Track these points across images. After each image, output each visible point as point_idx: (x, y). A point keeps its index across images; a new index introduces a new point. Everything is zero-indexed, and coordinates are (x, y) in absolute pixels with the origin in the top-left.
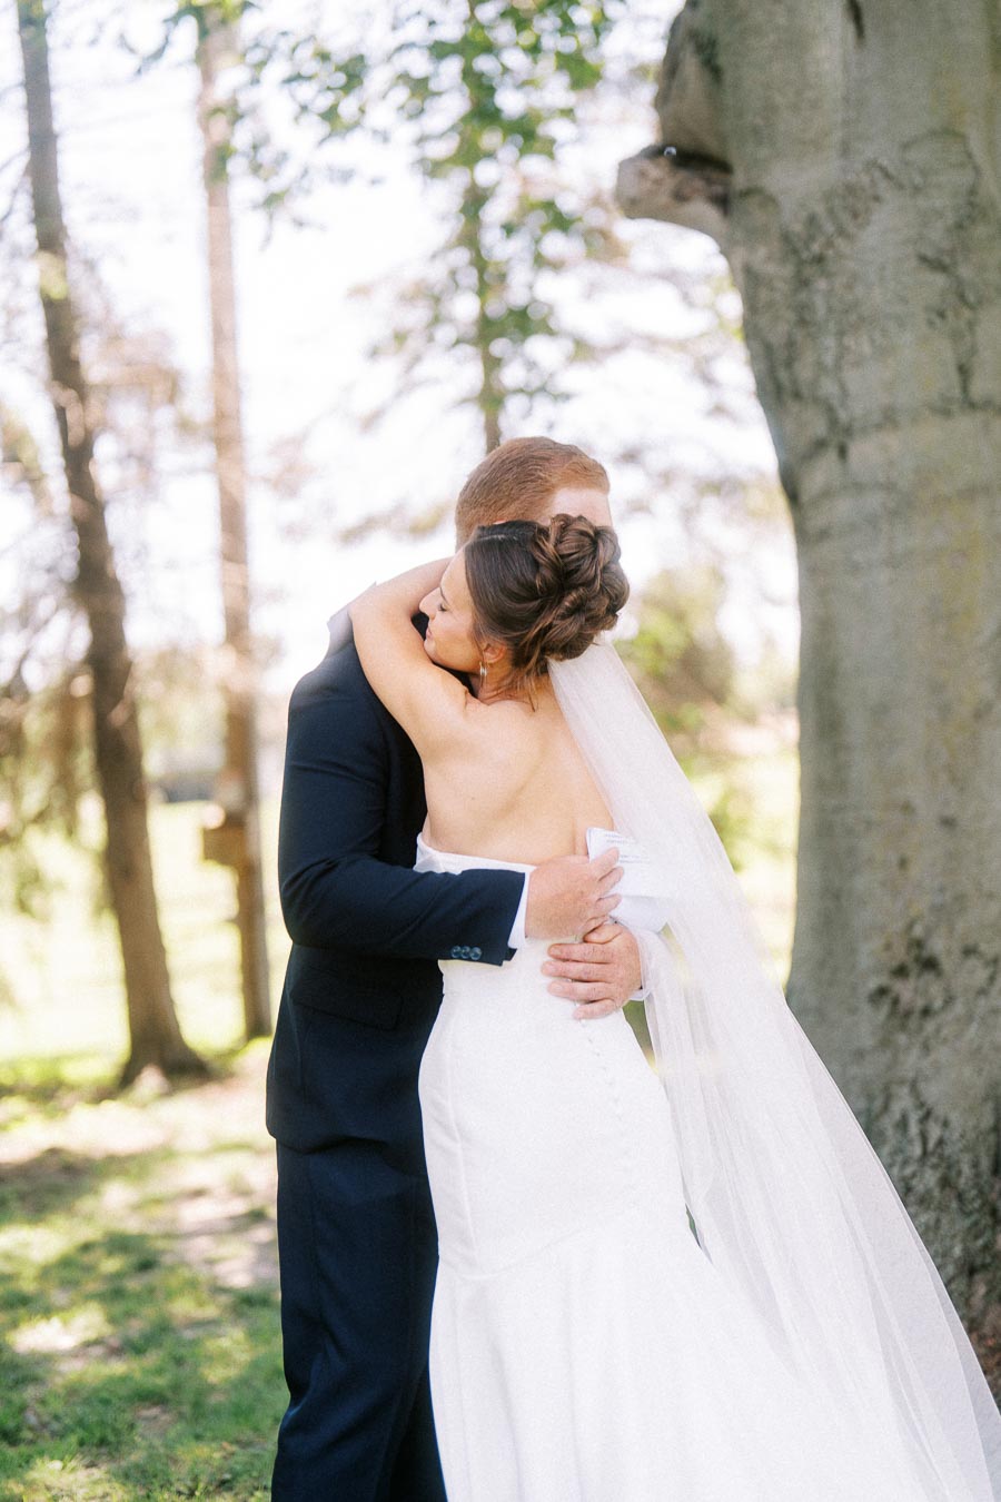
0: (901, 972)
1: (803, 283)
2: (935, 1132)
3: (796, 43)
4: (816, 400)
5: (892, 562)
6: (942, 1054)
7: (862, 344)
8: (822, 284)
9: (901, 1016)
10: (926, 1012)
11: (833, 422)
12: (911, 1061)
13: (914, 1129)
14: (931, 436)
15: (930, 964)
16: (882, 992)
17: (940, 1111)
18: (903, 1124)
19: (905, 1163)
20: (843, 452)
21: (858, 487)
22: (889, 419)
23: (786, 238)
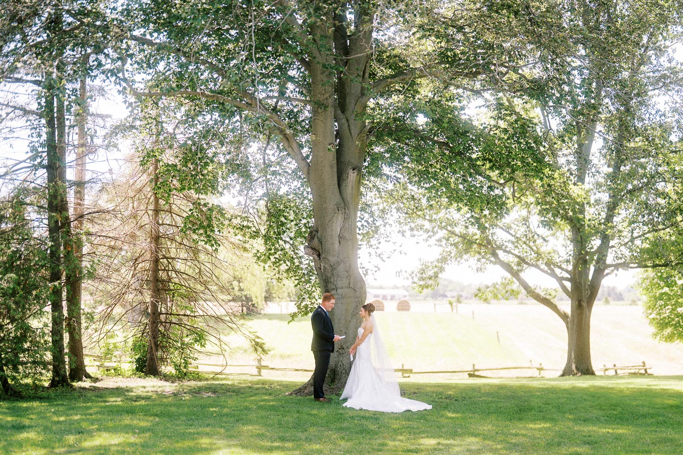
0: (340, 349)
3: (333, 244)
5: (342, 304)
7: (339, 279)
9: (340, 354)
12: (341, 359)
14: (346, 290)
15: (343, 348)
20: (337, 290)
21: (338, 294)
22: (342, 288)
23: (330, 265)
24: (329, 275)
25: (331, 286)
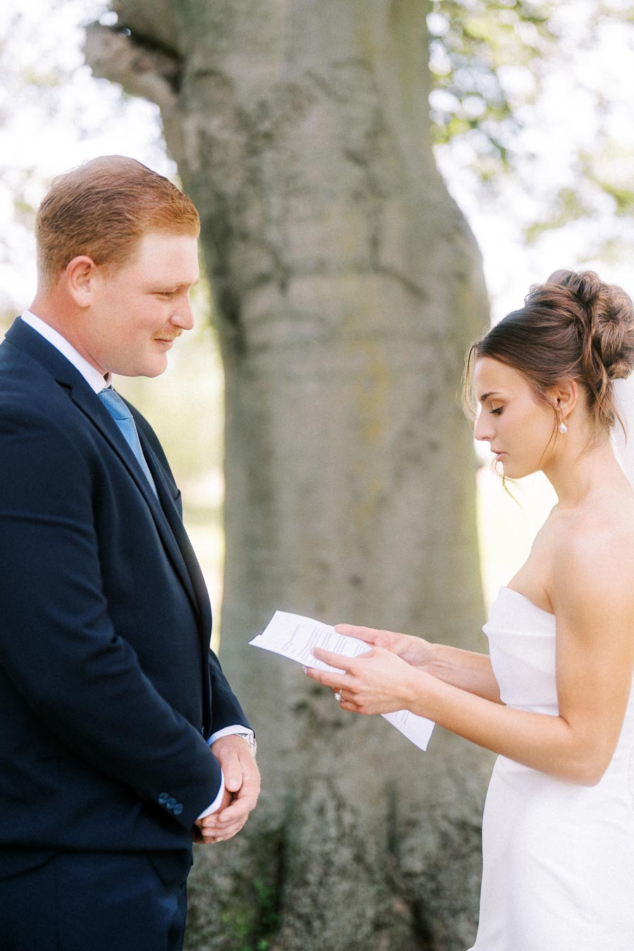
0: (317, 691)
1: (253, 151)
2: (348, 818)
4: (262, 243)
5: (321, 377)
6: (350, 758)
7: (301, 206)
8: (269, 155)
9: (317, 726)
10: (338, 725)
11: (277, 262)
12: (326, 763)
13: (331, 814)
16: (301, 707)
17: (352, 801)
18: (321, 811)
19: (325, 841)
20: (283, 286)
21: (295, 316)
22: (321, 268)
23: (239, 114)
24: (232, 185)
25: (251, 261)
